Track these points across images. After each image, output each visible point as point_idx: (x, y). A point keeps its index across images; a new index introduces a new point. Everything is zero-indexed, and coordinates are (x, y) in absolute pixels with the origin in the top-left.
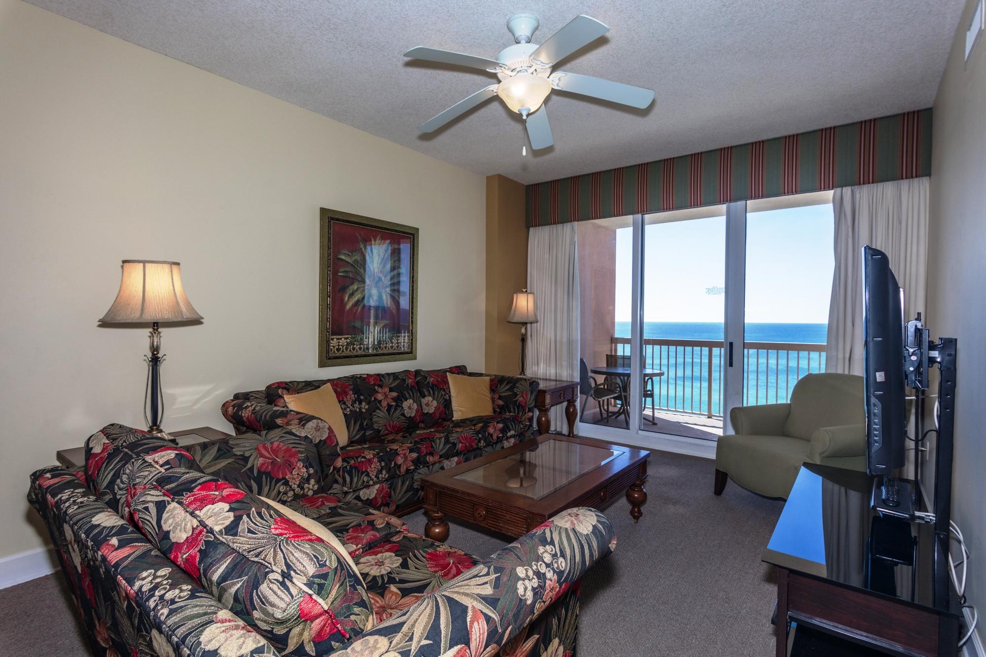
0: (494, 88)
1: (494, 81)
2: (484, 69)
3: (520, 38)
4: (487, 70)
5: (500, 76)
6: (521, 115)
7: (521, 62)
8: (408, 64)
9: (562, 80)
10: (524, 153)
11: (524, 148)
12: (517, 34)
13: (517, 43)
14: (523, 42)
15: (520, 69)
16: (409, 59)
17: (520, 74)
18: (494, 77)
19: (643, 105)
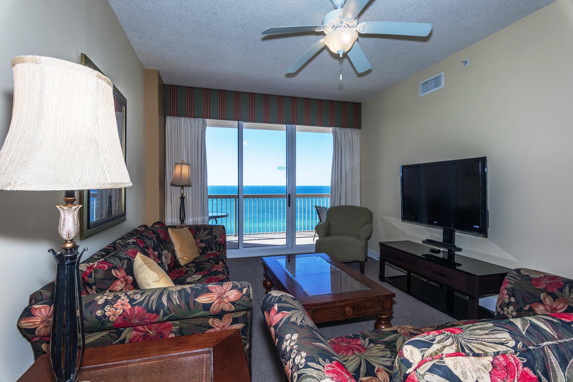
0: (322, 41)
1: (322, 36)
2: (313, 30)
3: (337, 6)
4: (316, 31)
5: (325, 32)
6: (339, 55)
7: (336, 21)
8: (265, 39)
9: (364, 27)
10: (341, 78)
11: (341, 75)
12: (335, 3)
13: (336, 9)
14: (339, 7)
15: (337, 26)
16: (266, 35)
17: (338, 29)
18: (322, 34)
19: (426, 34)
